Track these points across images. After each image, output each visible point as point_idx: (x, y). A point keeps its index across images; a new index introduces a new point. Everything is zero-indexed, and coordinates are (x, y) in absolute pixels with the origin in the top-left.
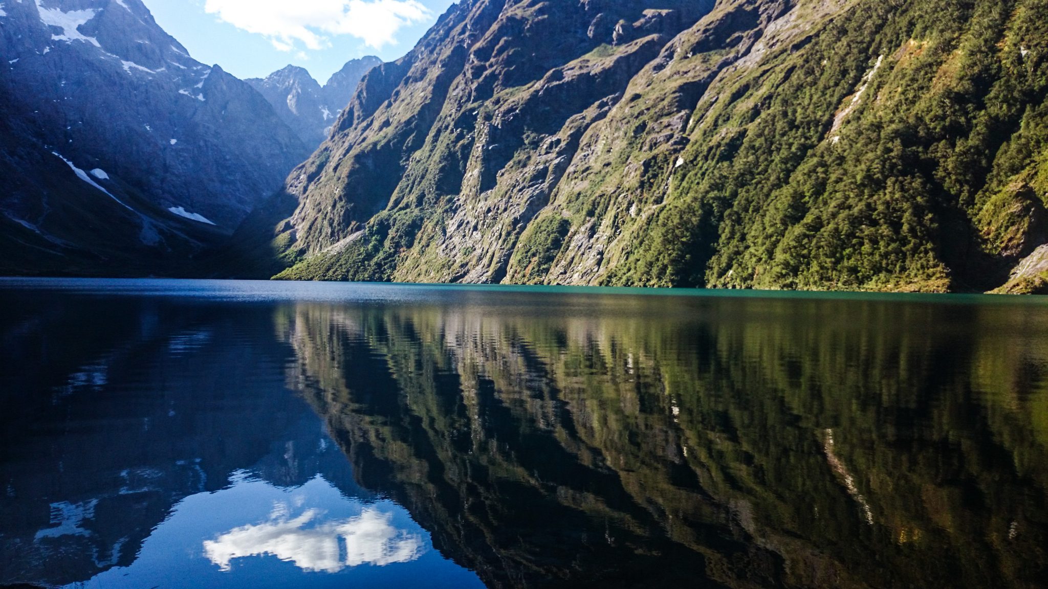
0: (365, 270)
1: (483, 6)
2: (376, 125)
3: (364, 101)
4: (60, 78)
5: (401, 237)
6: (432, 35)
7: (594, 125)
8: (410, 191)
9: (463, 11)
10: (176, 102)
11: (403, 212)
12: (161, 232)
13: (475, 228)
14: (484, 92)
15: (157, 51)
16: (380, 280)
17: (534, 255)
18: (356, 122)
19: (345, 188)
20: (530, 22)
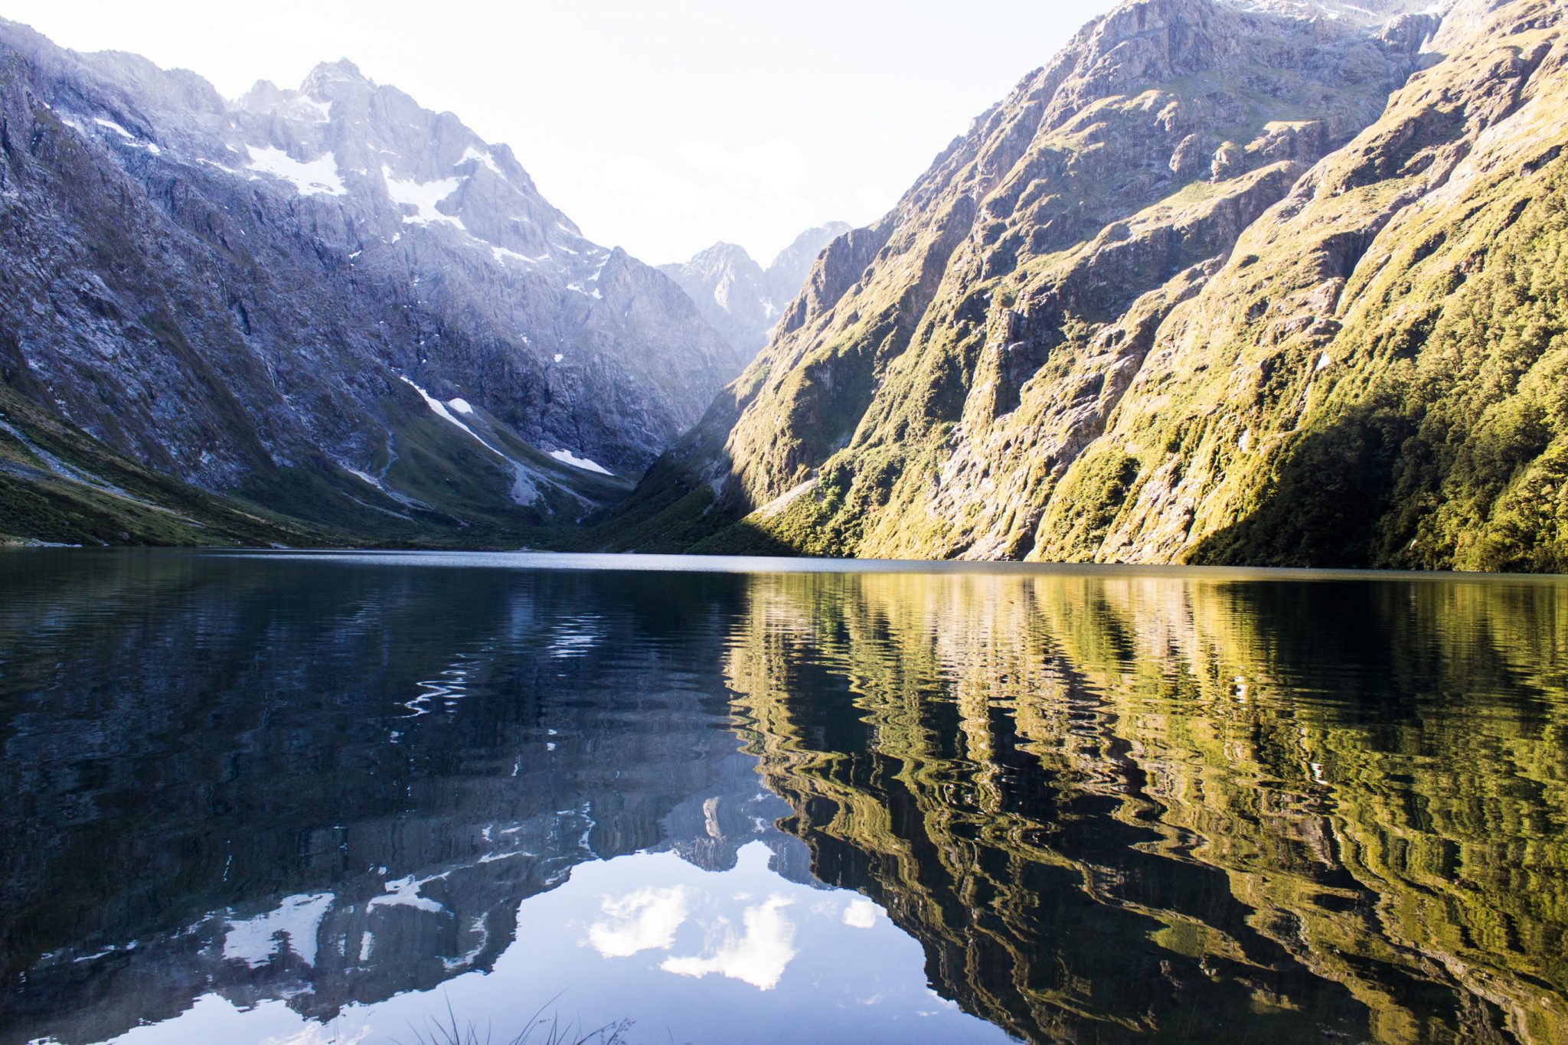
0: (817, 539)
1: (1003, 136)
2: (838, 321)
3: (821, 288)
4: (412, 274)
5: (870, 488)
6: (925, 185)
7: (1179, 306)
8: (886, 418)
9: (971, 145)
10: (563, 301)
11: (874, 450)
12: (540, 486)
13: (986, 473)
14: (1002, 264)
15: (539, 231)
16: (839, 554)
17: (1079, 514)
18: (808, 318)
19: (789, 417)
20: (1076, 155)
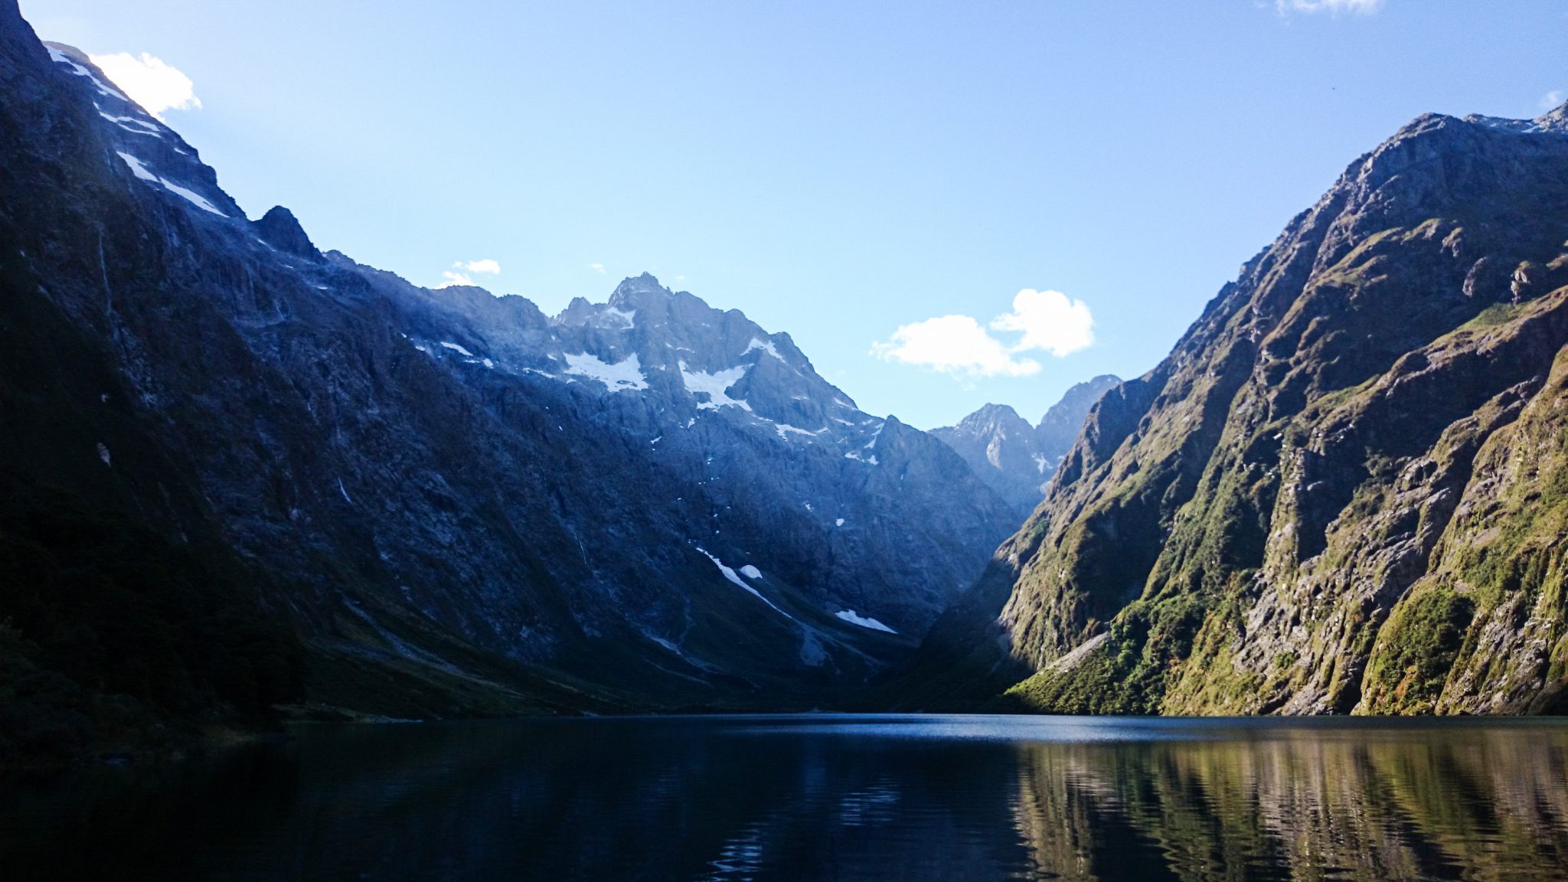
0: (1115, 696)
1: (1276, 278)
2: (1117, 472)
3: (1096, 440)
4: (706, 454)
5: (1168, 641)
6: (1198, 332)
7: (1495, 433)
8: (1179, 568)
9: (1244, 289)
10: (842, 469)
11: (1169, 601)
12: (827, 646)
13: (1296, 621)
14: (1290, 403)
15: (818, 407)
16: (1141, 712)
17: (1409, 662)
18: (1085, 470)
19: (1074, 569)
20: (1357, 289)
